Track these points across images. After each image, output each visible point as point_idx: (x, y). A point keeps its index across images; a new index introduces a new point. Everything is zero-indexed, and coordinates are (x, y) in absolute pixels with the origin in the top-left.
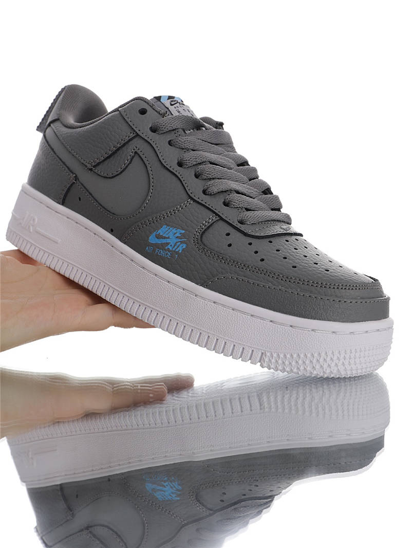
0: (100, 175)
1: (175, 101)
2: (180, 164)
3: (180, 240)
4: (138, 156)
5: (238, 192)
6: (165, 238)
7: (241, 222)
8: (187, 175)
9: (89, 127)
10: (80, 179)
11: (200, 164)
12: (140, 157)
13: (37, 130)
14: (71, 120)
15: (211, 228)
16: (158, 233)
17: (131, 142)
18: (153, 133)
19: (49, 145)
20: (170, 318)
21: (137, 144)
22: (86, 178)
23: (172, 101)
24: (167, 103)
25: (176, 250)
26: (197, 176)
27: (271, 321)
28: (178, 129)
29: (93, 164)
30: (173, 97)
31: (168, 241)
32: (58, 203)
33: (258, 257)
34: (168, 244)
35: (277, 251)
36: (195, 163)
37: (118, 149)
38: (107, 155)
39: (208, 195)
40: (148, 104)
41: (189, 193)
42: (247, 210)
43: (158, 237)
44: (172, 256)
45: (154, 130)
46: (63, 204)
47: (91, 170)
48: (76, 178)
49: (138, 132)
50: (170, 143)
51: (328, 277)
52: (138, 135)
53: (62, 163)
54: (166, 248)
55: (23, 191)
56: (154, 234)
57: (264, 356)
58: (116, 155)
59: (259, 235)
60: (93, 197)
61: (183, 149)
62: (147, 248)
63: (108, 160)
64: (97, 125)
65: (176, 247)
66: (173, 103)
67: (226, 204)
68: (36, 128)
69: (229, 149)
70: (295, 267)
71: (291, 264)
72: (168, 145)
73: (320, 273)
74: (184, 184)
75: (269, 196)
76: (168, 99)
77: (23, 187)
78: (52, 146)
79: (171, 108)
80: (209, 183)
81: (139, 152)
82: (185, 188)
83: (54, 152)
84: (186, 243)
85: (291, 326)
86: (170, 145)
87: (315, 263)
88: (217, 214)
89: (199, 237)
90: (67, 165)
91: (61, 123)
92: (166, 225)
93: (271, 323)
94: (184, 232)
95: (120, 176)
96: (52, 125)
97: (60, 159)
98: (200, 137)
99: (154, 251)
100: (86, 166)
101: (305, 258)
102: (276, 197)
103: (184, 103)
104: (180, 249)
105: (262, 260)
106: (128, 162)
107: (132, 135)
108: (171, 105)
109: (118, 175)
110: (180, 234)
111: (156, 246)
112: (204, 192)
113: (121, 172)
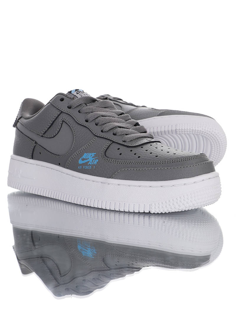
0: (47, 138)
1: (79, 91)
2: (87, 121)
3: (94, 158)
4: (65, 123)
5: (120, 127)
6: (86, 159)
7: (124, 141)
8: (91, 125)
9: (37, 115)
10: (38, 143)
11: (97, 118)
12: (66, 122)
13: (13, 127)
14: (28, 115)
15: (109, 148)
16: (82, 158)
17: (59, 116)
18: (69, 109)
19: (19, 131)
20: (98, 200)
21: (63, 117)
22: (41, 141)
23: (77, 92)
24: (75, 94)
25: (94, 164)
26: (97, 125)
27: (150, 187)
28: (82, 104)
29: (43, 133)
30: (78, 90)
31: (88, 160)
32: (29, 159)
33: (137, 156)
34: (88, 162)
35: (146, 151)
36: (94, 118)
37: (54, 122)
38: (48, 127)
39: (104, 132)
40: (64, 95)
41: (94, 134)
42: (126, 135)
43: (83, 160)
44: (92, 167)
45: (69, 107)
46: (32, 158)
47: (42, 136)
48: (36, 143)
49: (62, 110)
50: (79, 112)
51: (176, 157)
52: (62, 112)
53: (27, 138)
54: (88, 164)
55: (12, 159)
56: (81, 159)
57: (151, 206)
58: (53, 125)
59: (135, 145)
60: (46, 150)
61: (87, 113)
62: (79, 167)
63: (50, 129)
64: (41, 113)
65: (93, 162)
66: (78, 93)
67: (114, 134)
68: (13, 126)
69: (112, 109)
70: (157, 156)
71: (155, 155)
72: (78, 113)
73: (171, 156)
74: (91, 130)
75: (138, 126)
76: (75, 91)
77: (11, 156)
78: (21, 130)
79: (77, 95)
80: (104, 126)
81: (64, 120)
82: (92, 132)
83: (23, 133)
84: (98, 159)
85: (161, 186)
86: (79, 113)
87: (168, 152)
88: (111, 140)
89: (104, 154)
90: (30, 138)
91: (24, 118)
92: (86, 152)
93: (150, 188)
94: (95, 153)
95: (58, 135)
96: (19, 121)
97: (26, 136)
98: (95, 106)
99: (82, 167)
100: (40, 135)
101: (162, 151)
102: (142, 126)
103: (84, 92)
104: (96, 163)
105: (139, 157)
106: (60, 127)
107: (59, 113)
108: (77, 94)
109: (56, 135)
110: (94, 155)
111: (83, 164)
112: (102, 131)
113: (58, 133)
